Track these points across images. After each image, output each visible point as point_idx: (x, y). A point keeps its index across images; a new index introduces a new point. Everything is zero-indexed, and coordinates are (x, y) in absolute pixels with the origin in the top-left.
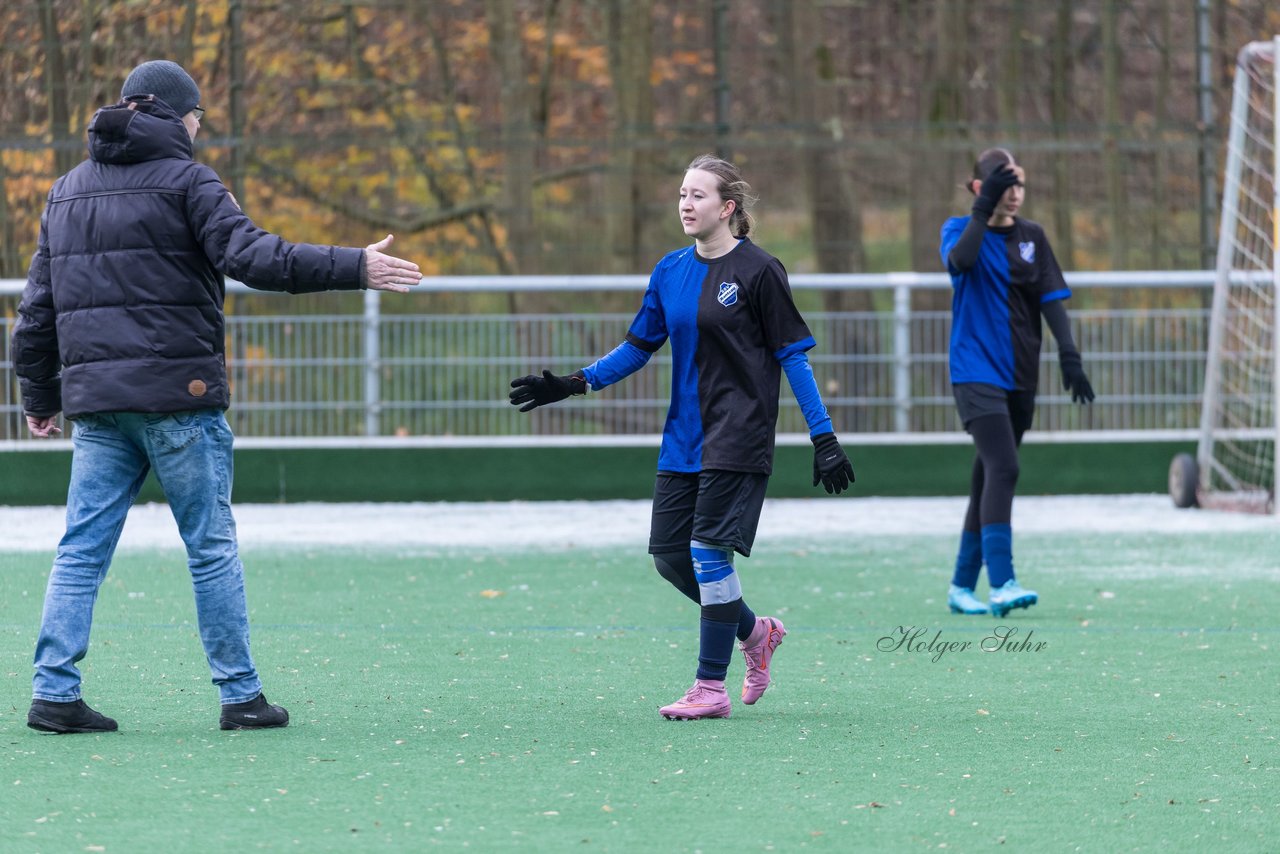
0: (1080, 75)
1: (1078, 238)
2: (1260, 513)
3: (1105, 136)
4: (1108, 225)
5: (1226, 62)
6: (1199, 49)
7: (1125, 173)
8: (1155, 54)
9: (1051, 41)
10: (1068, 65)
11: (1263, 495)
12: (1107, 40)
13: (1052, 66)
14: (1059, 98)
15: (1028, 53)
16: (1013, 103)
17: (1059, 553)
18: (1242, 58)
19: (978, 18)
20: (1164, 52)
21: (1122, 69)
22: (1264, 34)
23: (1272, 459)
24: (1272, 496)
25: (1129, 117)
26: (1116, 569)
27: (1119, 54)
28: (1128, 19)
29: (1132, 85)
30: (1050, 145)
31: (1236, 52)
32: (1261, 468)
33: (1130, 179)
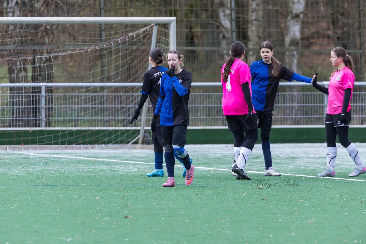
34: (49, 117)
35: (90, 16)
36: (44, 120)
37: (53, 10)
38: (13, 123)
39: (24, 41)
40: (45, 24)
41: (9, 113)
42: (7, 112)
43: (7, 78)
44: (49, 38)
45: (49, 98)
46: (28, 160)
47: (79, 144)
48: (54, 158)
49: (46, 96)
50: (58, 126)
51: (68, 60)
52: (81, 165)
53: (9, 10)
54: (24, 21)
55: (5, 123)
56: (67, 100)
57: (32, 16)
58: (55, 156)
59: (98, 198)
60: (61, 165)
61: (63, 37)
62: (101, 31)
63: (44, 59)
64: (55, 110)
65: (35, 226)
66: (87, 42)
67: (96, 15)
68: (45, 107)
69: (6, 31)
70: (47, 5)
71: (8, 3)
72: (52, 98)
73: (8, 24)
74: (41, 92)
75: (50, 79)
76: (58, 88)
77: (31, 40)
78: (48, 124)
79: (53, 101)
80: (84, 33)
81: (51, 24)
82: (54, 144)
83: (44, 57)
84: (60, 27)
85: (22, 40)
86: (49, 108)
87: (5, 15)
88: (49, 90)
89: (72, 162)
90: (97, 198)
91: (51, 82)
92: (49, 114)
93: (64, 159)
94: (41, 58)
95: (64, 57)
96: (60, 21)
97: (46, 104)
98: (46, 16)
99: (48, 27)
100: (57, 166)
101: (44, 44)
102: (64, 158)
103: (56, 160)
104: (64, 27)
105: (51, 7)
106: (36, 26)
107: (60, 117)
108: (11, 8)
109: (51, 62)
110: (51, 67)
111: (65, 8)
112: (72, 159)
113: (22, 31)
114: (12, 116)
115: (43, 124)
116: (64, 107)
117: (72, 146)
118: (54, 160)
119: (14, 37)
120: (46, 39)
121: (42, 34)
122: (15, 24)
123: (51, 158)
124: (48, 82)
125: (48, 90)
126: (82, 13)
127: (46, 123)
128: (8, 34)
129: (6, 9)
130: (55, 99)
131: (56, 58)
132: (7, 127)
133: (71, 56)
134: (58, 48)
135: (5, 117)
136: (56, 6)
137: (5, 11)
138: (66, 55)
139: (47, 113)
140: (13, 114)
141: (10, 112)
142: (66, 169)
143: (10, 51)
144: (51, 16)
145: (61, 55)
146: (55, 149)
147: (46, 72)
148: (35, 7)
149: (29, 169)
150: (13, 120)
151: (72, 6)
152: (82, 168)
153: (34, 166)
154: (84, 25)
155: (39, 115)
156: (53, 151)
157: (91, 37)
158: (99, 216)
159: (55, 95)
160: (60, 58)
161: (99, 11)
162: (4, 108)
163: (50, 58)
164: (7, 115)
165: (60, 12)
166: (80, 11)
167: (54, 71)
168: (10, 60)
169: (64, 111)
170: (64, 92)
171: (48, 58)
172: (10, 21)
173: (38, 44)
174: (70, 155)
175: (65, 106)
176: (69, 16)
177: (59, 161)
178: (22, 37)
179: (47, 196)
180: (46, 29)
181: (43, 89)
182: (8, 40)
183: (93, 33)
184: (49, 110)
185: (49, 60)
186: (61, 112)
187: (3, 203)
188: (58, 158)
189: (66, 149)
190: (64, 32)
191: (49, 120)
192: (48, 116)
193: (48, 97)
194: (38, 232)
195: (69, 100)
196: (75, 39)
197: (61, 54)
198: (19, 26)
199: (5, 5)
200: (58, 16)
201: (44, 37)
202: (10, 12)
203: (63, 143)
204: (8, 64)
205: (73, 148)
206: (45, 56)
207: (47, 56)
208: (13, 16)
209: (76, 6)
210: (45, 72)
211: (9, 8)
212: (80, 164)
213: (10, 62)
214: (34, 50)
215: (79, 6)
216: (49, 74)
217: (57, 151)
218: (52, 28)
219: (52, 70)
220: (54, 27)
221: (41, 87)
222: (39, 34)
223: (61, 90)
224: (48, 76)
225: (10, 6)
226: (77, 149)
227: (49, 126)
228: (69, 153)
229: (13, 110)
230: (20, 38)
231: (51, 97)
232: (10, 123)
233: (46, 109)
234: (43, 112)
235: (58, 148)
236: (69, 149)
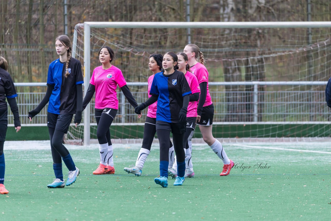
0: (34, 31)
1: (33, 74)
2: (80, 145)
3: (40, 47)
4: (41, 70)
5: (72, 28)
6: (65, 25)
7: (45, 57)
8: (53, 26)
9: (26, 23)
10: (31, 29)
11: (81, 140)
12: (41, 23)
13: (27, 29)
14: (28, 37)
15: (20, 26)
16: (16, 39)
17: (28, 155)
18: (76, 27)
19: (8, 16)
20: (56, 26)
21: (44, 30)
22: (81, 21)
23: (83, 131)
24: (83, 141)
25: (47, 42)
26: (42, 159)
27: (44, 26)
28: (46, 17)
29: (47, 34)
30: (26, 50)
31: (74, 26)
32: (80, 133)
33: (47, 58)
35: (298, 21)
36: (257, 115)
37: (265, 15)
38: (228, 118)
39: (238, 44)
40: (257, 28)
41: (224, 109)
42: (223, 108)
43: (222, 77)
44: (261, 40)
45: (261, 96)
46: (241, 151)
47: (288, 137)
48: (265, 149)
49: (258, 93)
50: (269, 120)
51: (278, 61)
52: (290, 156)
53: (225, 16)
54: (239, 26)
55: (221, 118)
56: (277, 97)
57: (246, 21)
58: (266, 148)
59: (305, 186)
60: (272, 156)
61: (274, 40)
62: (308, 35)
63: (256, 60)
64: (266, 107)
65: (248, 211)
66: (295, 44)
67: (303, 20)
68: (257, 104)
69: (222, 35)
70: (260, 11)
71: (224, 10)
73: (224, 29)
74: (253, 90)
75: (262, 78)
76: (268, 86)
77: (245, 42)
78: (260, 119)
79: (265, 98)
80: (292, 37)
81: (263, 28)
82: (265, 137)
83: (256, 58)
84: (271, 31)
85: (237, 42)
86: (261, 104)
87: (221, 20)
88: (261, 88)
89: (282, 154)
90: (304, 186)
91: (263, 80)
92: (261, 110)
93: (274, 151)
94: (253, 60)
95: (274, 58)
96: (272, 26)
97: (258, 101)
98: (258, 21)
99: (260, 31)
100: (268, 157)
101: (256, 46)
102: (274, 149)
103: (267, 151)
104: (274, 31)
105: (263, 12)
106: (250, 30)
107: (271, 112)
108: (227, 14)
109: (263, 63)
110: (262, 67)
111: (276, 14)
112: (282, 150)
113: (236, 34)
114: (227, 112)
115: (256, 118)
116: (274, 104)
117: (281, 138)
118: (265, 151)
119: (229, 40)
120: (258, 43)
121: (255, 37)
122: (230, 29)
123: (262, 149)
124: (260, 81)
126: (291, 18)
127: (258, 118)
128: (224, 38)
129: (223, 14)
130: (266, 96)
131: (267, 59)
132: (223, 121)
133: (281, 58)
134: (269, 50)
135: (221, 113)
136: (268, 12)
137: (221, 17)
138: (276, 57)
139: (259, 109)
140: (228, 110)
141: (226, 108)
142: (276, 160)
143: (226, 52)
144: (263, 21)
145: (272, 57)
146: (266, 141)
147: (259, 72)
148: (248, 13)
149: (242, 160)
150: (228, 115)
151: (282, 12)
152: (291, 159)
153: (247, 157)
154: (293, 29)
155: (252, 111)
156: (264, 143)
157: (299, 40)
158: (306, 202)
159: (266, 93)
160: (271, 59)
161: (307, 16)
162: (220, 104)
163: (262, 59)
164: (223, 111)
165: (271, 17)
166: (289, 16)
167: (265, 71)
168: (226, 61)
169: (274, 108)
170: (274, 90)
171: (260, 60)
172: (226, 26)
173: (251, 46)
174: (280, 147)
175: (275, 102)
176: (279, 20)
177: (269, 153)
178: (236, 40)
179: (259, 184)
180: (258, 33)
181: (256, 87)
182: (223, 43)
183: (300, 36)
184: (261, 106)
186: (271, 109)
187: (219, 190)
188: (269, 150)
189: (276, 141)
190: (274, 36)
191: (261, 115)
192: (260, 111)
193: (260, 94)
194: (251, 217)
195: (279, 97)
196: (284, 41)
197: (271, 55)
198: (234, 30)
199: (221, 11)
200: (269, 20)
201: (256, 40)
202: (226, 17)
203: (273, 136)
204: (224, 65)
205: (282, 141)
206: (258, 57)
208: (229, 21)
209: (286, 12)
210: (257, 71)
211: (225, 14)
212: (288, 155)
213: (225, 63)
214: (247, 52)
215: (289, 12)
216: (261, 74)
217: (268, 144)
218: (263, 32)
219: (263, 70)
220: (266, 31)
221: (253, 86)
222: (252, 38)
223: (272, 88)
225: (226, 12)
226: (286, 141)
227: (261, 121)
228: (279, 145)
229: (228, 106)
230: (234, 41)
231: (262, 94)
232: (226, 118)
234: (256, 108)
235: (269, 141)
236: (279, 141)
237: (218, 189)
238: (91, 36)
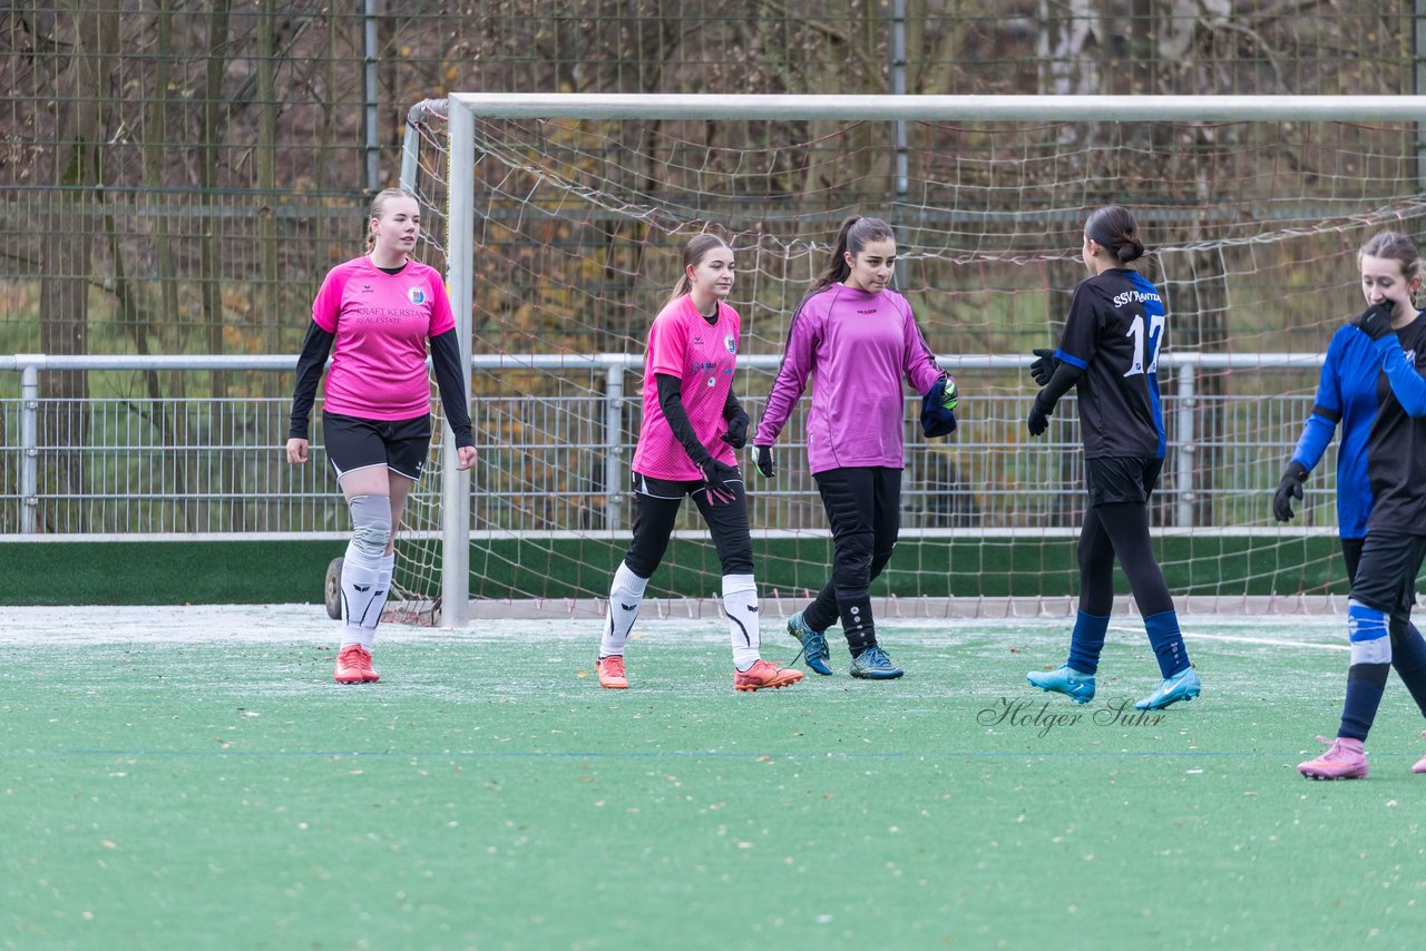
0: (234, 131)
1: (227, 313)
2: (424, 625)
3: (259, 201)
4: (261, 301)
5: (395, 120)
6: (365, 106)
7: (280, 243)
8: (316, 107)
9: (199, 94)
10: (219, 120)
11: (430, 604)
12: (262, 96)
13: (202, 124)
14: (210, 158)
15: (174, 109)
16: (156, 164)
17: (201, 666)
18: (412, 116)
19: (120, 67)
20: (327, 108)
21: (278, 130)
22: (439, 90)
23: (439, 563)
24: (437, 606)
25: (288, 180)
26: (262, 684)
27: (277, 109)
28: (285, 72)
29: (288, 143)
30: (199, 211)
31: (407, 109)
32: (427, 572)
33: (285, 249)
34: (1207, 486)
35: (1375, 91)
36: (1189, 496)
37: (1230, 68)
38: (1067, 508)
39: (1112, 189)
40: (1198, 124)
41: (1050, 471)
42: (1044, 466)
43: (1044, 332)
44: (1210, 177)
45: (1209, 412)
46: (1121, 653)
47: (1321, 592)
48: (1224, 645)
49: (1197, 403)
50: (1241, 522)
51: (1285, 261)
52: (1329, 674)
53: (1057, 67)
54: (1115, 112)
55: (1034, 508)
56: (1276, 420)
57: (1146, 91)
58: (1228, 639)
59: (1393, 802)
60: (1253, 674)
61: (1268, 175)
62: (1416, 151)
63: (1192, 260)
64: (1231, 461)
65: (1147, 912)
66: (1358, 194)
67: (1396, 89)
68: (1190, 448)
69: (1046, 151)
70: (1208, 49)
71: (1054, 42)
72: (1219, 411)
73: (1055, 125)
74: (1175, 387)
75: (1213, 335)
76: (1242, 372)
77: (1142, 185)
78: (1203, 514)
79: (1225, 424)
80: (1350, 159)
81: (1221, 123)
82: (1225, 591)
83: (1189, 250)
84: (1257, 136)
85: (1106, 184)
86: (1208, 451)
87: (1041, 87)
88: (1210, 381)
89: (1294, 664)
90: (1389, 804)
91: (1217, 349)
92: (1208, 474)
93: (1262, 651)
94: (1180, 256)
95: (1268, 252)
96: (1257, 111)
97: (1196, 436)
98: (1202, 92)
99: (1209, 135)
100: (1235, 679)
101: (1192, 201)
102: (1261, 645)
103: (1232, 653)
104: (1273, 137)
105: (1220, 55)
106: (1164, 131)
107: (1251, 487)
108: (1065, 60)
109: (1217, 270)
110: (1216, 292)
111: (1277, 58)
112: (1296, 650)
113: (1106, 149)
114: (1061, 483)
115: (1185, 512)
116: (1266, 448)
117: (1293, 598)
118: (1225, 652)
119: (1076, 175)
120: (1202, 185)
121: (1184, 164)
122: (1080, 125)
123: (1210, 645)
124: (1205, 350)
125: (1206, 381)
126: (1343, 79)
127: (1196, 509)
128: (1052, 163)
129: (1047, 63)
130: (1231, 417)
131: (1237, 254)
132: (1045, 524)
133: (1297, 249)
134: (1247, 215)
135: (1034, 487)
136: (1243, 52)
137: (1041, 71)
138: (1276, 245)
139: (1201, 471)
140: (1066, 476)
141: (1056, 464)
142: (1271, 692)
143: (1059, 227)
144: (1224, 91)
145: (1255, 245)
146: (1226, 610)
147: (1200, 312)
148: (1158, 55)
149: (1126, 690)
150: (1067, 498)
151: (1303, 54)
152: (1334, 687)
153: (1145, 679)
154: (1350, 128)
155: (1169, 477)
156: (1219, 620)
157: (1375, 173)
158: (1396, 873)
159: (1231, 400)
160: (1253, 254)
161: (1410, 70)
162: (1032, 449)
163: (1214, 254)
164: (1043, 479)
165: (1255, 74)
166: (1334, 72)
167: (1229, 307)
168: (1060, 262)
169: (1264, 464)
170: (1268, 388)
171: (1207, 257)
172: (1063, 110)
173: (1169, 201)
174: (1288, 634)
175: (1270, 443)
176: (1290, 90)
177: (1242, 659)
178: (1107, 173)
179: (1193, 796)
180: (1201, 141)
181: (1186, 377)
182: (1048, 186)
183: (1382, 156)
184: (1207, 457)
185: (1209, 263)
186: (1252, 468)
187: (1023, 822)
188: (1238, 646)
189: (1270, 611)
190: (1269, 155)
191: (1207, 496)
192: (1204, 481)
193: (1203, 407)
194: (1157, 934)
195: (1288, 419)
196: (1312, 180)
197: (1257, 239)
198: (1096, 129)
199: (1043, 49)
200: (1248, 89)
201: (1192, 174)
202: (1061, 76)
203: (1259, 588)
204: (1051, 279)
205: (1298, 609)
206: (1196, 247)
207: (1203, 246)
208: (1073, 91)
209: (1320, 52)
210: (1195, 310)
211: (1056, 60)
212: (1325, 668)
213: (1056, 273)
214: (1153, 224)
215: (1333, 51)
216: (1210, 320)
217: (1236, 621)
218: (1222, 137)
219: (1221, 302)
220: (1233, 136)
221: (1176, 370)
222: (1174, 164)
223: (1256, 381)
224: (1205, 325)
225: (1061, 51)
226: (1315, 611)
227: (1208, 524)
228: (1283, 628)
229: (1067, 457)
230: (1097, 179)
231: (1214, 406)
232: (1056, 509)
233: (1195, 454)
234: (1185, 464)
235: (1240, 608)
236: (1285, 610)
237: (1018, 815)
238: (478, 154)
